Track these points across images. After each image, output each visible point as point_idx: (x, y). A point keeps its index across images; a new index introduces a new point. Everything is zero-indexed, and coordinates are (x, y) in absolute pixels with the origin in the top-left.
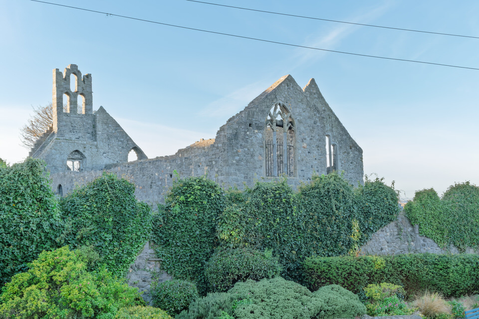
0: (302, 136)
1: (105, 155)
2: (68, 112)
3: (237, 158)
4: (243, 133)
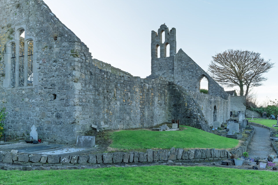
1: (179, 83)
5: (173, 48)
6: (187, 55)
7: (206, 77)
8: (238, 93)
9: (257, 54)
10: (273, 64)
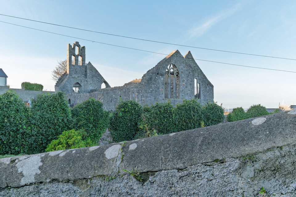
0: (183, 79)
1: (90, 85)
2: (74, 64)
3: (151, 89)
4: (154, 78)
7: (105, 83)
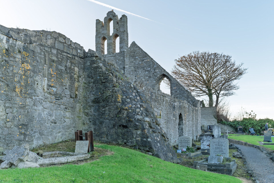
5: (124, 41)
6: (142, 50)
7: (168, 78)
8: (207, 103)
9: (227, 57)
10: (246, 69)
